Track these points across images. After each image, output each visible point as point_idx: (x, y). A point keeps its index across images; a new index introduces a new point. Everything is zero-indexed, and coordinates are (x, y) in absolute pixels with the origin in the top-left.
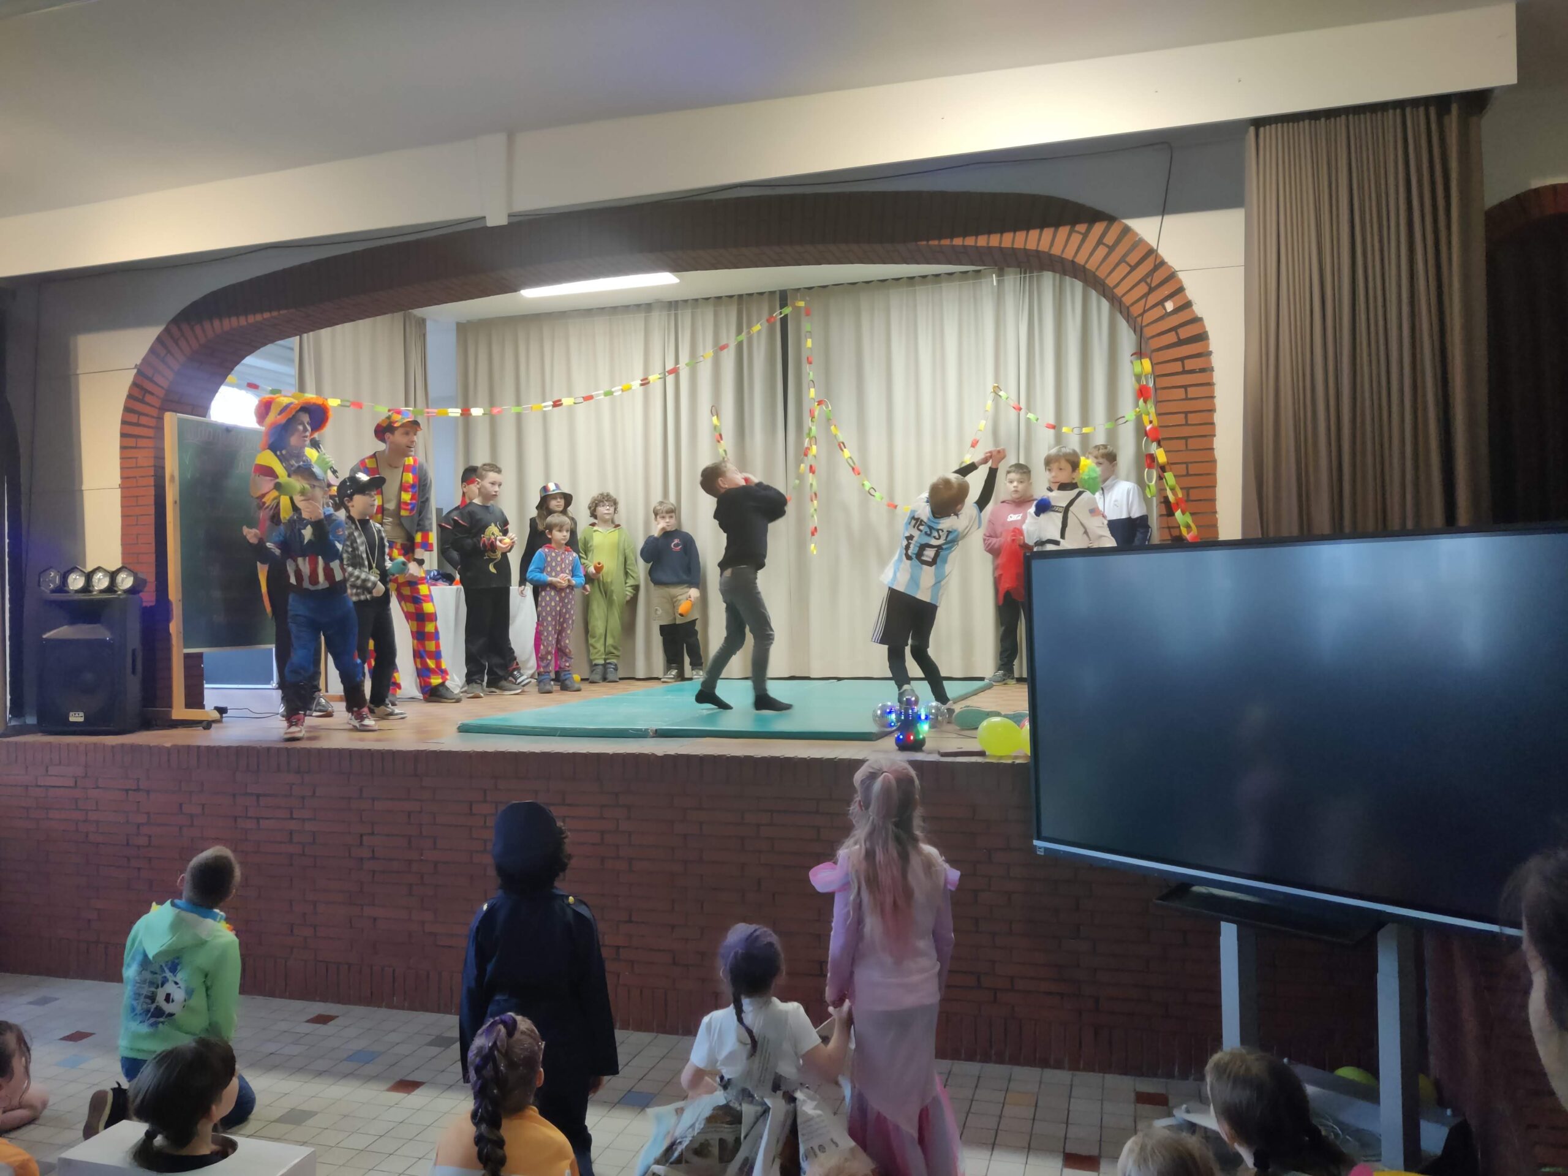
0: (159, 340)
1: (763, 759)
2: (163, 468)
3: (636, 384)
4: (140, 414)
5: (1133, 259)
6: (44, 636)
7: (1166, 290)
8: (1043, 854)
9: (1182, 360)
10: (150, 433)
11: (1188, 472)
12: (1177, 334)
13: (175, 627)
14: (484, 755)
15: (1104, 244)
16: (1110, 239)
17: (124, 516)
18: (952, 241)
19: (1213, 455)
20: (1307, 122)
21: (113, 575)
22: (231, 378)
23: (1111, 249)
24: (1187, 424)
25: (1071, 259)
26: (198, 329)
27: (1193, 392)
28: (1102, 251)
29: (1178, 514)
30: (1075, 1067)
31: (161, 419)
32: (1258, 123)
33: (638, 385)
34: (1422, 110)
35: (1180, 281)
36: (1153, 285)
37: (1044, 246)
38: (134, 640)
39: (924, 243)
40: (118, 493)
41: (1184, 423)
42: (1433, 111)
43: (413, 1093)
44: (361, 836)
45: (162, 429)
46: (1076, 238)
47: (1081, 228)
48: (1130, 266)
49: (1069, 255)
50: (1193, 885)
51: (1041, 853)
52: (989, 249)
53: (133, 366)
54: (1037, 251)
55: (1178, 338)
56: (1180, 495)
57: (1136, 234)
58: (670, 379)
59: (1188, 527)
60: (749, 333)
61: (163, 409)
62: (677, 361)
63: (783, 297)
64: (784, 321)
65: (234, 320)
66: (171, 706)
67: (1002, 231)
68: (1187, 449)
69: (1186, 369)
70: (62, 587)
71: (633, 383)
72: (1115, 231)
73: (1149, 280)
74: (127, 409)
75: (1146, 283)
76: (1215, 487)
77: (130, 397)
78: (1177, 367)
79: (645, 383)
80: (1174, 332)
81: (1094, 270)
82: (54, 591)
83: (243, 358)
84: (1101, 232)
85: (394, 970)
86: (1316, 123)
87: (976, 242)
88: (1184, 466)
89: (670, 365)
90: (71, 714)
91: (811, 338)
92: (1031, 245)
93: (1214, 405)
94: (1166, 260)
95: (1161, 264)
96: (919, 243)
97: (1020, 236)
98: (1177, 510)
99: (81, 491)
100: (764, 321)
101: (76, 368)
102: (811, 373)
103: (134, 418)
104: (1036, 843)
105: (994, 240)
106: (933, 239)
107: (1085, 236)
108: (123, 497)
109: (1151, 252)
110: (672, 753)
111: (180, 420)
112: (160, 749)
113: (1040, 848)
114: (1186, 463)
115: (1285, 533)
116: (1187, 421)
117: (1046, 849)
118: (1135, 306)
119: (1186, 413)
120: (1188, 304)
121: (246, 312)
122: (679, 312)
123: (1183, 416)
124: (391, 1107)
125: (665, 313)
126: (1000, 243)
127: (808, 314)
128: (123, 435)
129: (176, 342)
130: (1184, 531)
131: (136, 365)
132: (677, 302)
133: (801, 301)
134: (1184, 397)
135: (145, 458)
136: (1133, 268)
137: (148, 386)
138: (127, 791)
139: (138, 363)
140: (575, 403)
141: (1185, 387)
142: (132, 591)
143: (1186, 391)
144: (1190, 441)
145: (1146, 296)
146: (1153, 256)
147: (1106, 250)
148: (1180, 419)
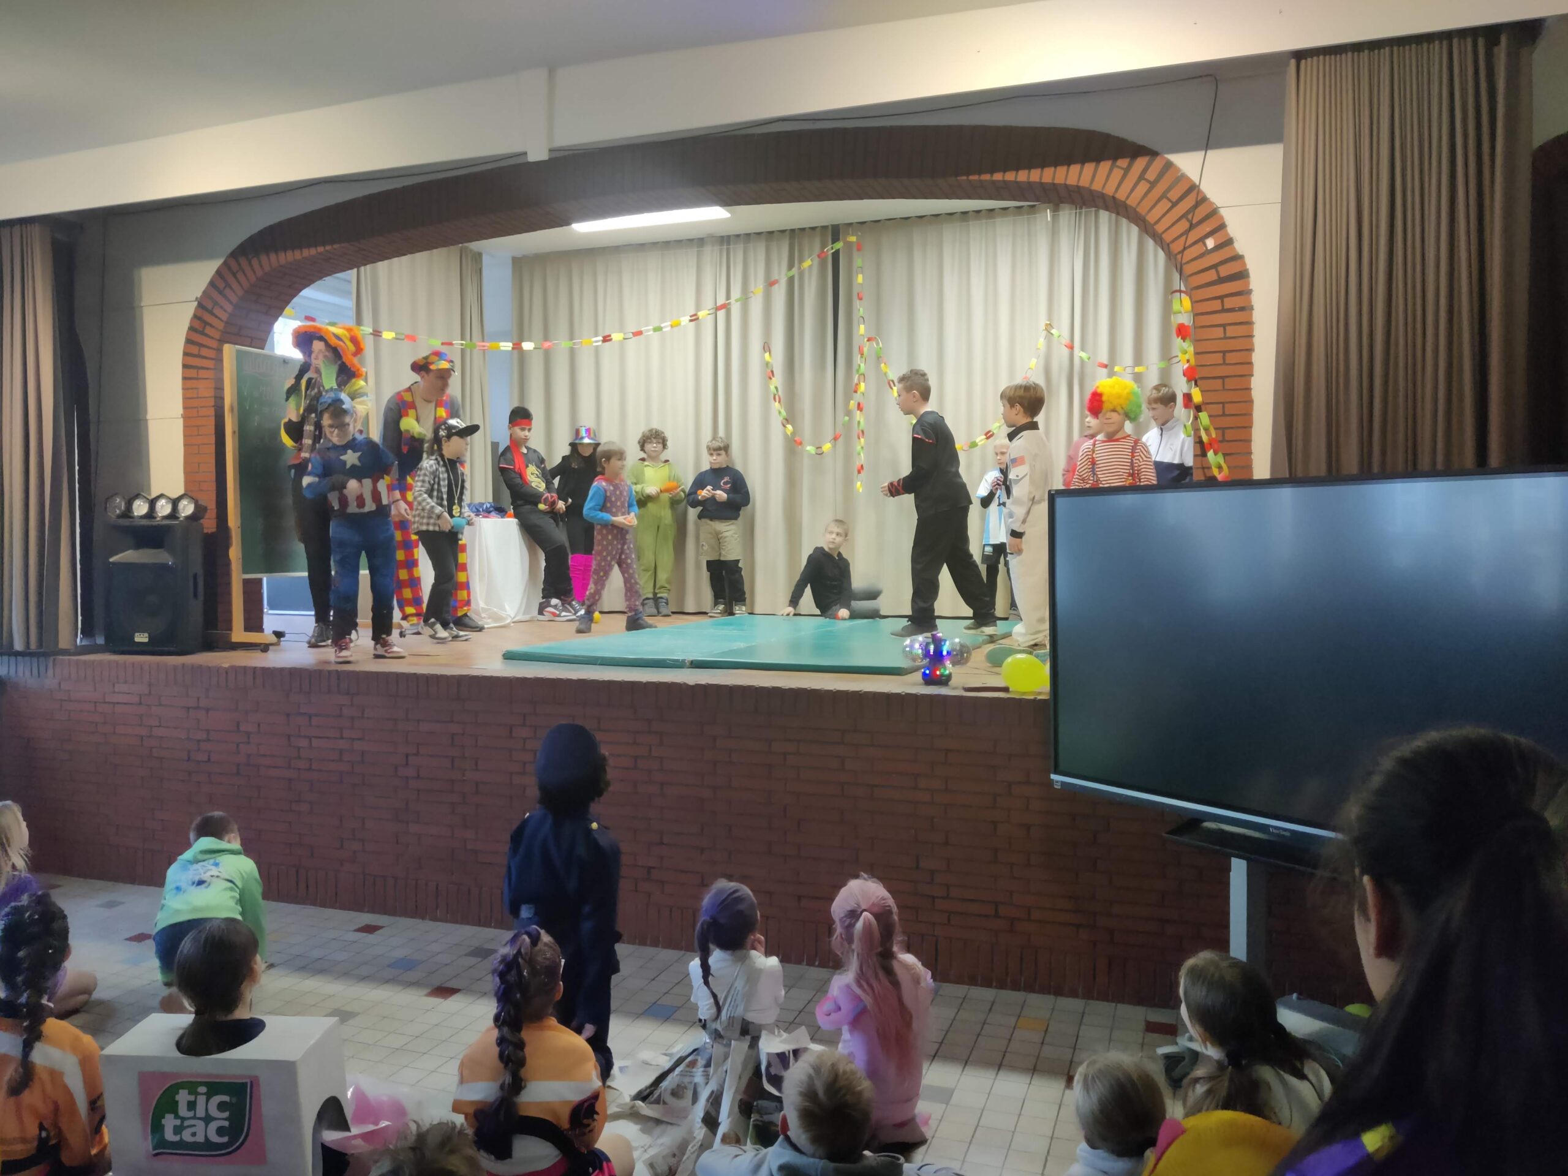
0: (219, 272)
1: (791, 690)
2: (222, 399)
3: (685, 320)
4: (201, 345)
5: (1174, 195)
6: (111, 560)
7: (1207, 228)
8: (1059, 787)
9: (1221, 298)
10: (209, 364)
11: (1224, 412)
12: (1217, 272)
13: (235, 553)
14: (524, 681)
15: (1147, 180)
16: (1151, 175)
17: (187, 445)
18: (992, 176)
19: (1250, 395)
20: (1350, 54)
21: (175, 503)
22: (288, 310)
23: (1153, 184)
24: (1224, 364)
25: (1111, 195)
26: (255, 262)
27: (1231, 331)
28: (1143, 187)
29: (1210, 454)
30: (1088, 995)
31: (220, 351)
32: (1300, 55)
33: (688, 322)
34: (1469, 41)
35: (1222, 218)
36: (1194, 222)
37: (1085, 182)
38: (196, 565)
39: (965, 178)
40: (180, 423)
41: (1222, 362)
42: (1481, 42)
43: (451, 999)
44: (407, 756)
45: (221, 360)
46: (1117, 174)
47: (1123, 163)
48: (1171, 201)
49: (1109, 190)
50: (1205, 821)
51: (1058, 786)
52: (1030, 184)
53: (194, 299)
54: (1078, 187)
55: (1219, 275)
56: (1214, 436)
57: (1178, 170)
58: (721, 314)
59: (1220, 468)
60: (799, 268)
61: (222, 341)
62: (728, 297)
63: (835, 232)
64: (836, 256)
65: (289, 253)
66: (230, 629)
67: (1043, 165)
68: (1224, 389)
69: (1225, 308)
70: (127, 513)
71: (682, 319)
72: (1157, 164)
73: (1190, 217)
74: (189, 341)
75: (1188, 220)
76: (1251, 427)
77: (192, 329)
78: (1216, 305)
79: (694, 319)
80: (1214, 270)
81: (1134, 206)
82: (119, 517)
83: (300, 291)
84: (1143, 167)
85: (437, 885)
86: (1359, 56)
87: (1016, 177)
88: (1221, 405)
89: (721, 301)
90: (137, 634)
91: (862, 273)
92: (1072, 180)
93: (1252, 344)
94: (1208, 196)
95: (1203, 200)
96: (959, 178)
97: (1061, 171)
98: (1209, 451)
99: (146, 420)
100: (815, 256)
101: (140, 300)
102: (861, 309)
103: (195, 350)
104: (1053, 776)
105: (1035, 175)
106: (974, 174)
107: (1127, 171)
108: (186, 427)
109: (1193, 188)
110: (703, 683)
111: (238, 351)
112: (218, 669)
113: (1057, 782)
114: (1223, 403)
115: (1313, 473)
116: (1224, 361)
117: (1063, 783)
118: (1176, 243)
119: (1224, 352)
120: (1229, 242)
121: (301, 248)
122: (731, 246)
123: (1221, 355)
124: (428, 1010)
125: (717, 248)
126: (1041, 178)
127: (859, 249)
128: (185, 366)
129: (234, 275)
130: (1215, 472)
131: (197, 298)
132: (729, 237)
133: (853, 235)
134: (1222, 336)
135: (206, 390)
136: (1174, 204)
137: (208, 318)
138: (188, 708)
139: (199, 296)
140: (624, 339)
141: (1224, 326)
142: (193, 518)
143: (1225, 330)
144: (1227, 380)
145: (1186, 233)
146: (1195, 192)
147: (1148, 185)
148: (1218, 358)
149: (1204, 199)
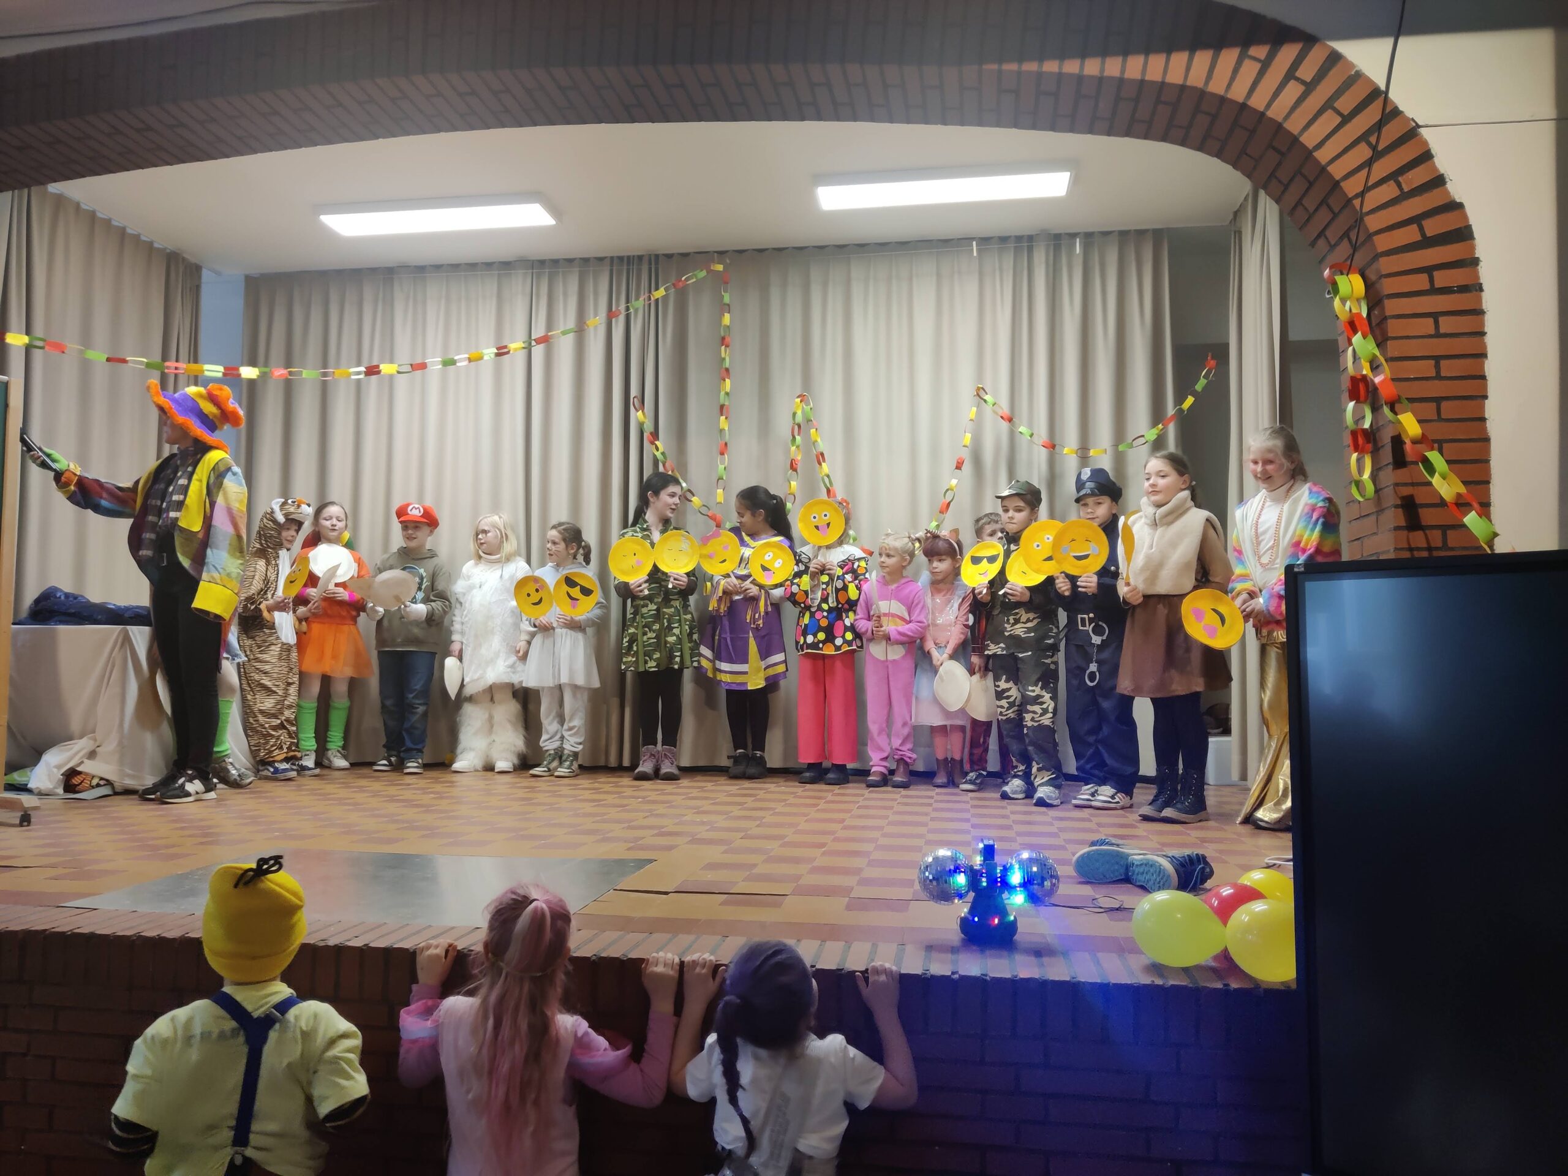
3: (490, 352)
5: (1346, 104)
7: (1403, 156)
9: (1429, 270)
12: (1421, 229)
15: (1297, 79)
16: (1307, 72)
19: (1484, 431)
23: (1310, 87)
24: (1438, 377)
25: (1241, 100)
27: (1447, 324)
28: (1293, 91)
29: (1472, 518)
33: (493, 356)
35: (1426, 143)
36: (1380, 148)
37: (1196, 78)
39: (995, 67)
41: (1434, 375)
46: (1250, 69)
47: (1260, 51)
48: (1341, 114)
49: (1238, 93)
55: (1423, 234)
57: (1351, 65)
67: (1126, 52)
69: (1438, 286)
71: (485, 351)
72: (1315, 58)
73: (1372, 139)
75: (1369, 144)
76: (1488, 482)
78: (1421, 282)
79: (501, 352)
80: (1415, 226)
84: (1293, 59)
89: (538, 332)
92: (1175, 77)
93: (1484, 346)
94: (1401, 109)
95: (1393, 113)
96: (985, 67)
97: (1156, 62)
107: (1266, 65)
109: (1376, 94)
114: (1439, 441)
116: (1438, 371)
118: (1352, 180)
119: (1437, 359)
120: (1439, 181)
123: (1433, 362)
126: (1123, 71)
127: (733, 280)
134: (1432, 332)
136: (1346, 119)
140: (399, 372)
141: (1435, 316)
143: (1436, 323)
144: (1444, 405)
145: (1369, 163)
146: (1381, 100)
147: (1301, 88)
148: (1426, 368)
149: (1396, 112)
